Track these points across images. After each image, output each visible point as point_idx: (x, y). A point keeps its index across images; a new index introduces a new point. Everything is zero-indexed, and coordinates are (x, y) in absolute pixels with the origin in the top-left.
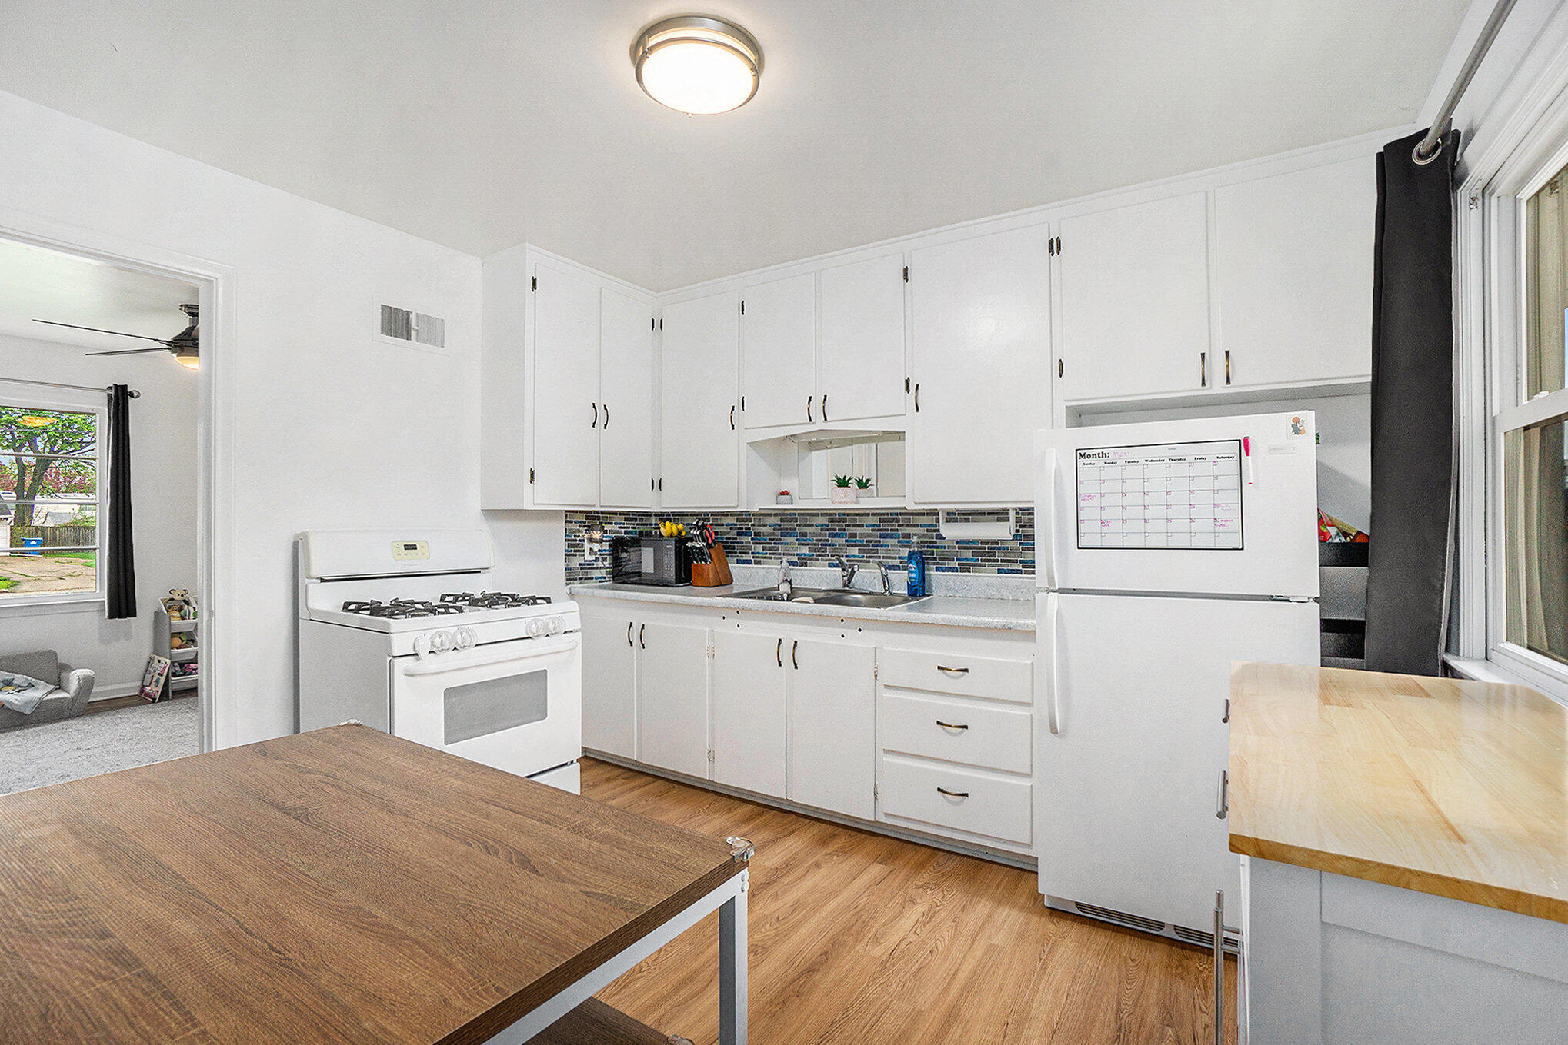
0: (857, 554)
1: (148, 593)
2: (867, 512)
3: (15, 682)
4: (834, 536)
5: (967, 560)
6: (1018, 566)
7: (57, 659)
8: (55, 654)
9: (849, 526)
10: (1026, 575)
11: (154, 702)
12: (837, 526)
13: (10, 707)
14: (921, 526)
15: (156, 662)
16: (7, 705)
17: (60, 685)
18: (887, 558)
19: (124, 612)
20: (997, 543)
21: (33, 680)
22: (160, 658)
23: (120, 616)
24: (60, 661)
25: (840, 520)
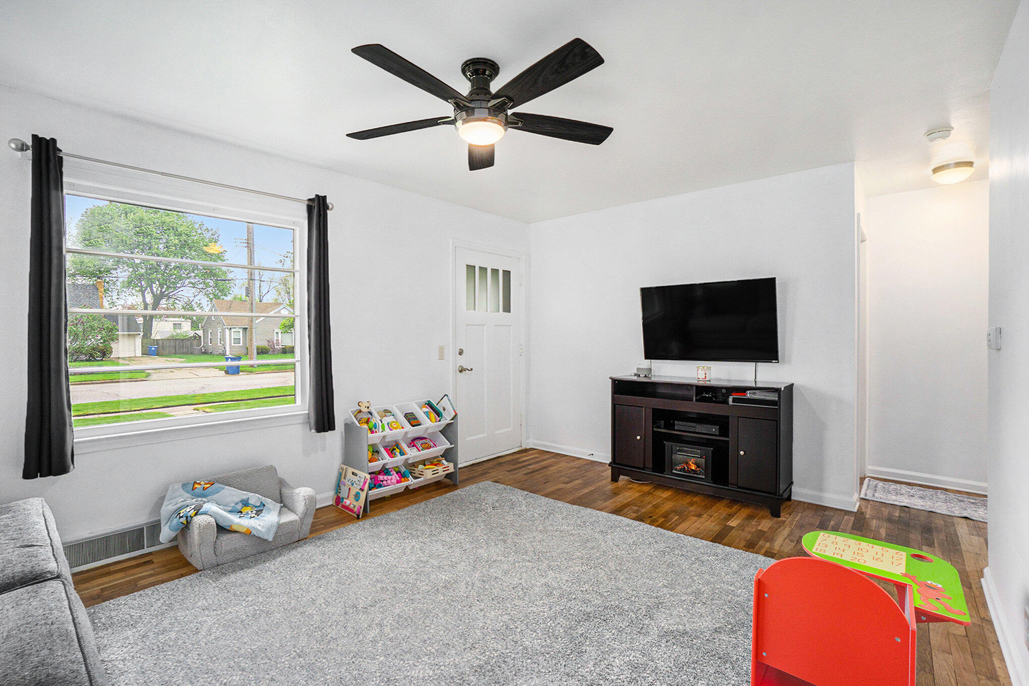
1: (342, 411)
3: (250, 502)
7: (277, 475)
8: (275, 469)
11: (358, 518)
13: (256, 535)
15: (349, 475)
16: (254, 532)
17: (284, 504)
19: (327, 427)
21: (263, 498)
22: (356, 471)
23: (324, 431)
24: (279, 475)
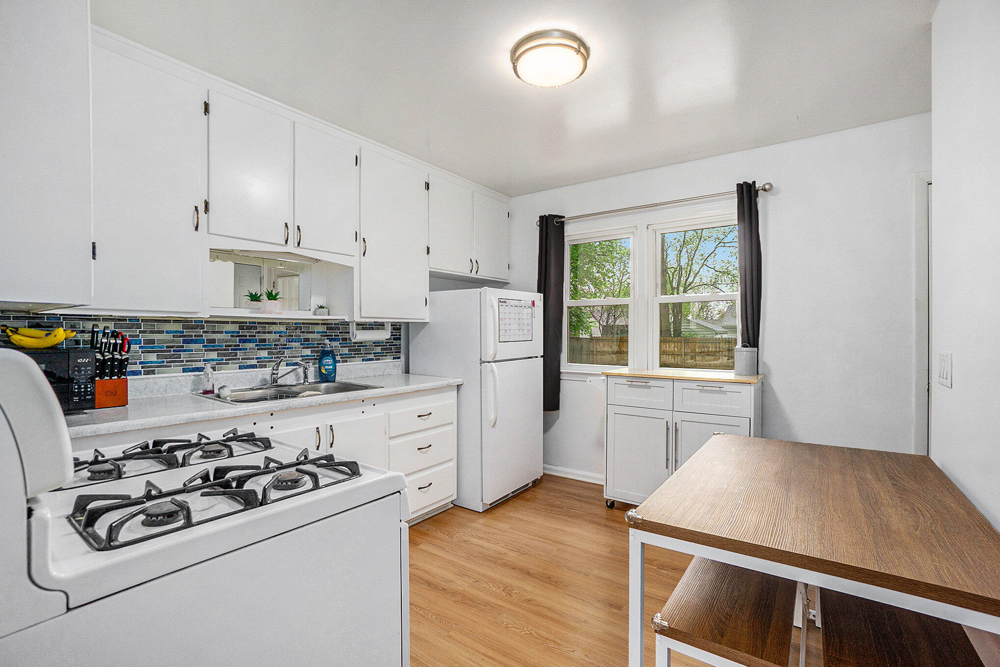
0: (267, 356)
2: (276, 321)
4: (245, 341)
5: (346, 354)
6: (372, 356)
9: (259, 332)
10: (376, 361)
12: (248, 332)
14: (317, 333)
18: (292, 357)
20: (362, 343)
25: (249, 328)
